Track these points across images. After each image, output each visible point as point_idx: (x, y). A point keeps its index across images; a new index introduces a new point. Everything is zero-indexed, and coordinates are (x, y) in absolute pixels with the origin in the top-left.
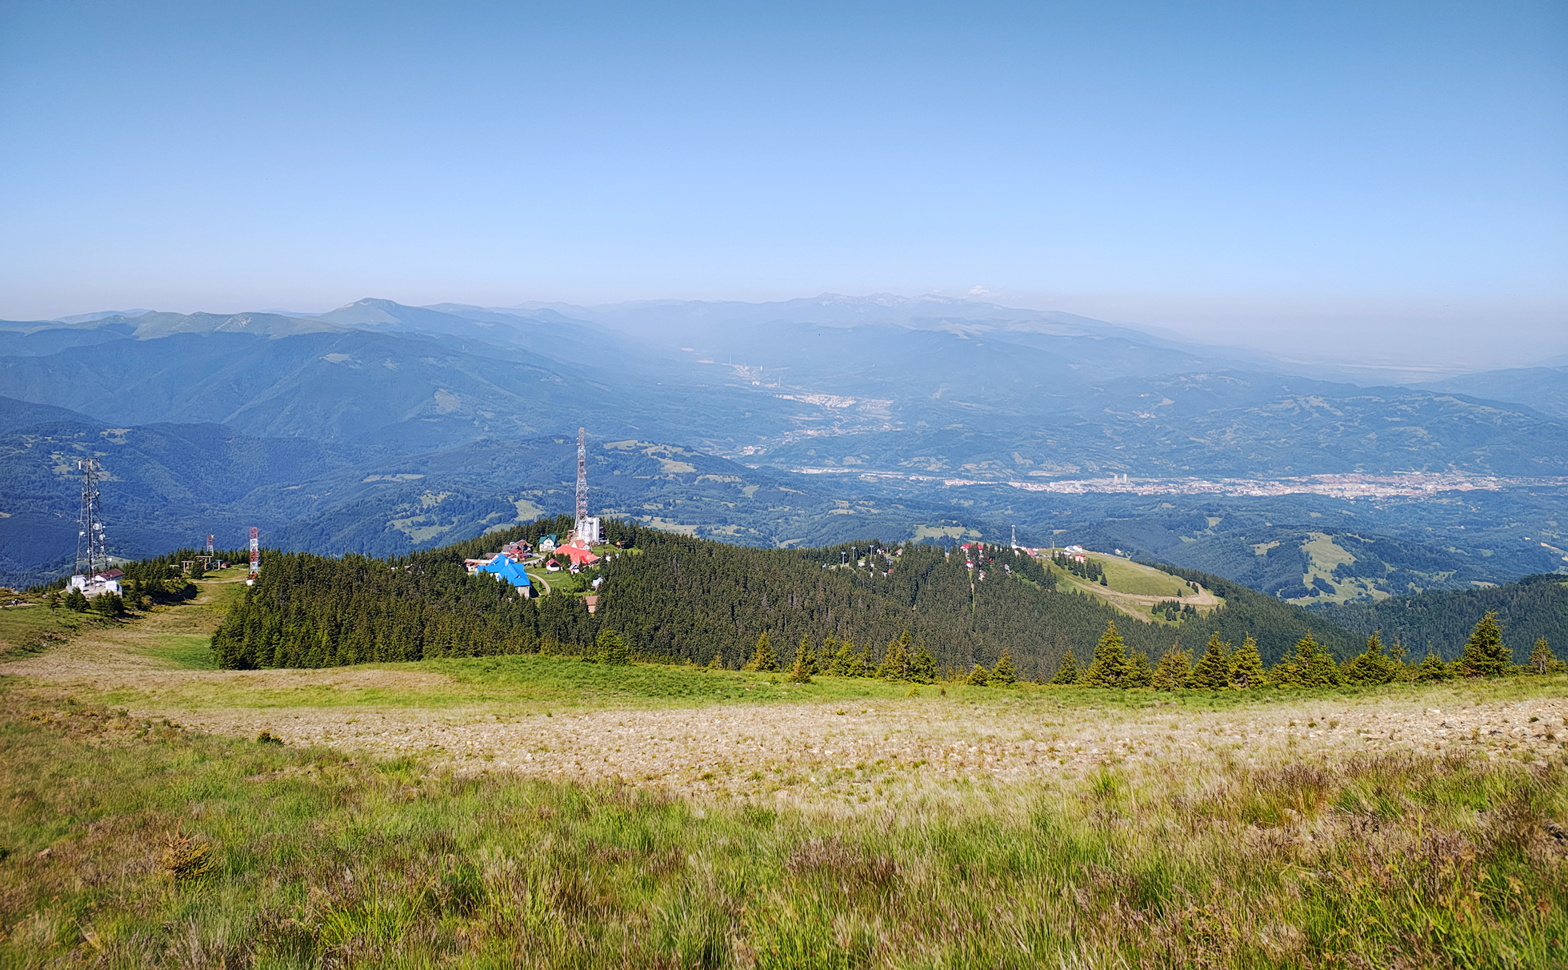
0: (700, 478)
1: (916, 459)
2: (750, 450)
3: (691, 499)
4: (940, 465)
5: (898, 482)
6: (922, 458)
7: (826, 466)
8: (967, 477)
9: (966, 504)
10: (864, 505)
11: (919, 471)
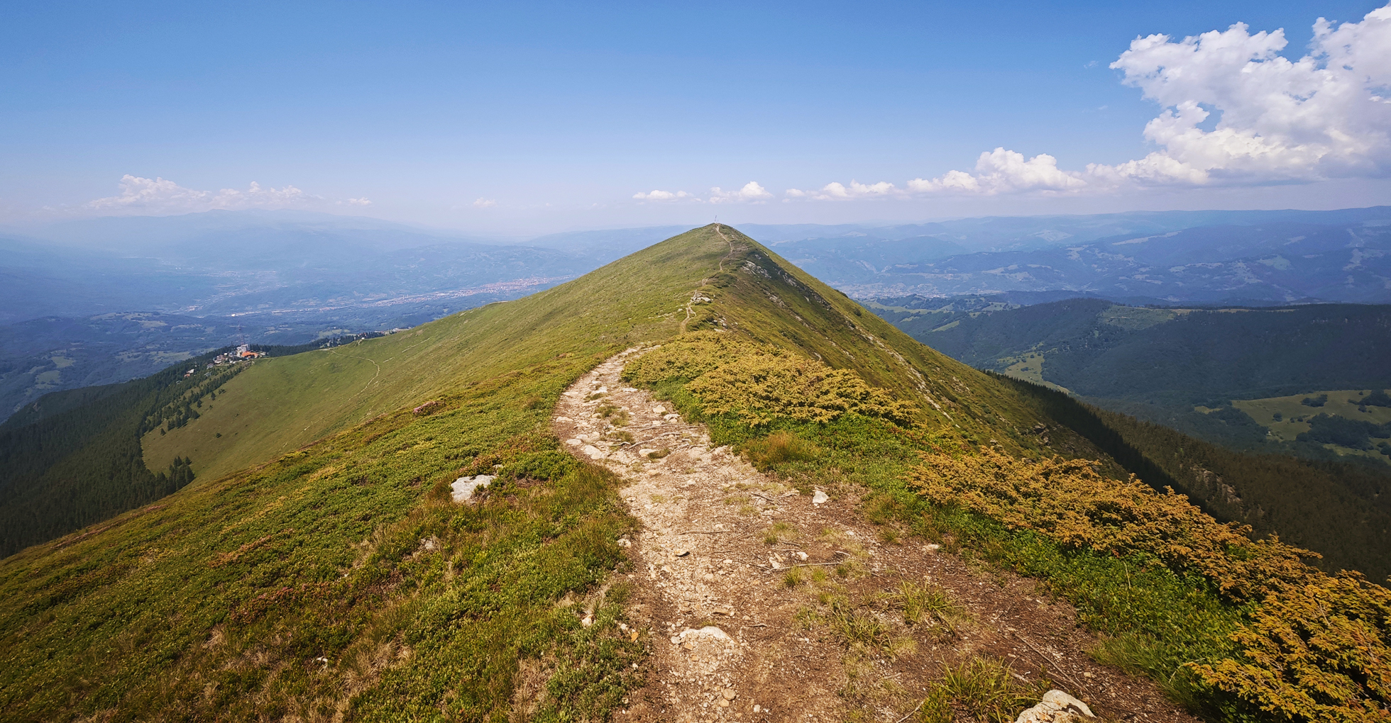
0: (173, 327)
1: (301, 301)
2: (192, 308)
3: (176, 340)
4: (315, 302)
5: (294, 313)
6: (305, 300)
7: (247, 311)
8: (332, 306)
9: (335, 319)
10: (283, 327)
11: (304, 306)
